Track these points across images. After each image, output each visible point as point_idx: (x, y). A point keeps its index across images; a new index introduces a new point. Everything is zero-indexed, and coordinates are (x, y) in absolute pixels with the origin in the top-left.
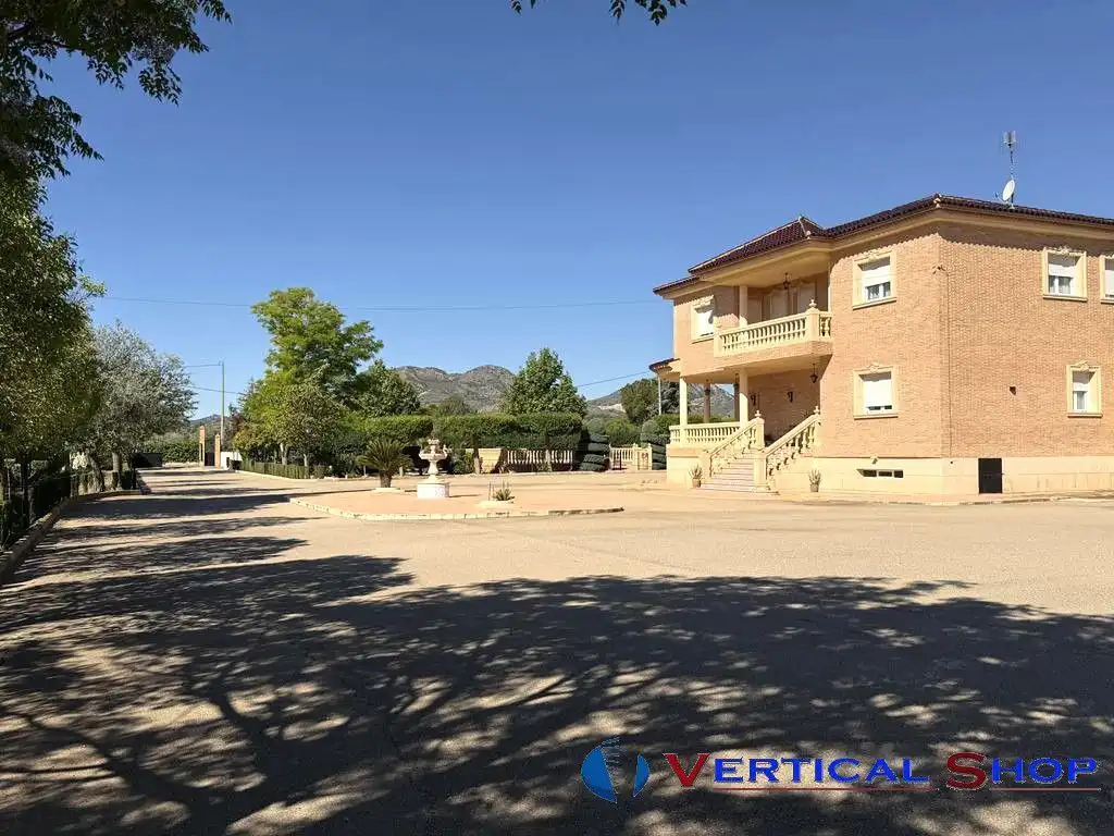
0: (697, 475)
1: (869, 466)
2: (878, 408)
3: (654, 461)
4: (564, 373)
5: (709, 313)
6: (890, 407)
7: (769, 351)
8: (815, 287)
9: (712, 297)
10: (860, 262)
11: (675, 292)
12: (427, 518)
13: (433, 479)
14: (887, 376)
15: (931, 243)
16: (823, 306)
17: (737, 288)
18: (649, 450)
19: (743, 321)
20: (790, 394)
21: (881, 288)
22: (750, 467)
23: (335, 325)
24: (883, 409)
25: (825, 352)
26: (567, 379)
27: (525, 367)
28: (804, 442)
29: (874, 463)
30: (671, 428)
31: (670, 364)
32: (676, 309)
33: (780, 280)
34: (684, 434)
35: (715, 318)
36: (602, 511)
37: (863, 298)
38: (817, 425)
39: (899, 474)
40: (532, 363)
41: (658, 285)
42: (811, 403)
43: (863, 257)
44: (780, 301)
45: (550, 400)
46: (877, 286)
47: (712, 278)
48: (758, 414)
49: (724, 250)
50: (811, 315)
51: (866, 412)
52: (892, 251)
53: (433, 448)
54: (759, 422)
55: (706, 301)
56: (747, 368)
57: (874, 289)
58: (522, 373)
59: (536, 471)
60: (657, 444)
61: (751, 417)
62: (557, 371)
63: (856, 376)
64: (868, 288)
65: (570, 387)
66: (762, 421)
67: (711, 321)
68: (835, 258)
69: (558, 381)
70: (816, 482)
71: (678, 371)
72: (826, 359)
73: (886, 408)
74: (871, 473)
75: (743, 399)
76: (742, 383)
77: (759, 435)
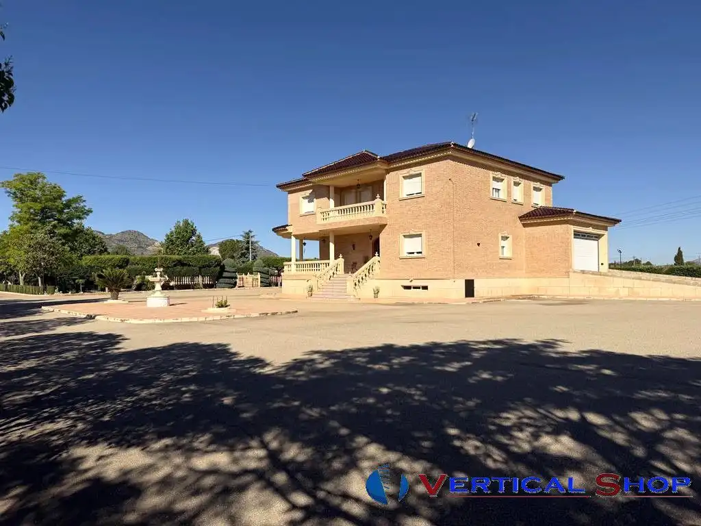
0: (311, 290)
1: (407, 283)
2: (413, 253)
3: (261, 282)
4: (197, 233)
6: (421, 253)
7: (352, 221)
8: (375, 188)
9: (311, 191)
10: (403, 175)
11: (289, 187)
12: (179, 321)
13: (158, 294)
14: (420, 235)
15: (446, 166)
16: (382, 198)
17: (329, 187)
18: (259, 276)
19: (332, 202)
20: (354, 246)
22: (344, 284)
23: (60, 197)
24: (416, 254)
25: (383, 222)
26: (199, 236)
27: (173, 229)
28: (371, 271)
29: (411, 281)
30: (285, 263)
31: (287, 228)
32: (289, 195)
33: (355, 183)
34: (293, 267)
37: (404, 194)
38: (377, 263)
39: (425, 288)
40: (178, 227)
41: (280, 183)
42: (376, 248)
43: (405, 172)
44: (352, 195)
45: (189, 248)
47: (316, 180)
48: (341, 256)
49: (323, 165)
50: (378, 201)
51: (405, 255)
52: (423, 169)
53: (158, 274)
54: (341, 261)
55: (308, 192)
56: (333, 231)
58: (172, 233)
59: (193, 288)
60: (263, 273)
61: (336, 257)
62: (193, 232)
63: (402, 237)
65: (201, 241)
66: (343, 260)
68: (388, 171)
69: (194, 238)
70: (377, 292)
71: (291, 231)
72: (383, 226)
73: (418, 253)
74: (408, 288)
75: (332, 246)
76: (332, 238)
77: (341, 267)
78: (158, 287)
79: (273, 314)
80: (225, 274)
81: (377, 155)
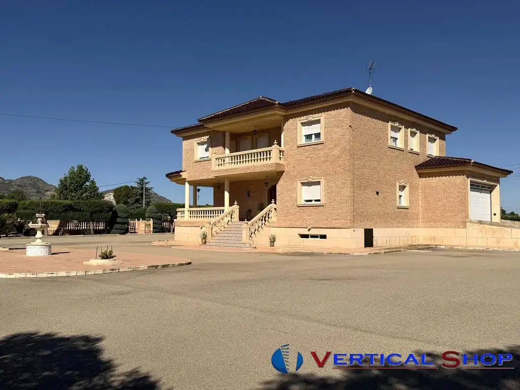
0: (204, 237)
1: (305, 232)
2: (311, 201)
3: (154, 228)
4: (91, 178)
5: (205, 146)
6: (319, 200)
7: (248, 168)
8: (273, 135)
9: (208, 137)
10: (302, 121)
11: (186, 133)
13: (39, 241)
14: (318, 183)
15: (346, 112)
16: (279, 144)
17: (224, 133)
18: (151, 222)
19: (227, 151)
20: (249, 193)
21: (313, 136)
22: (240, 232)
24: (313, 202)
25: (280, 169)
26: (93, 182)
27: (67, 175)
28: (267, 219)
29: (309, 230)
30: (178, 210)
31: (181, 173)
32: (185, 143)
33: (252, 129)
34: (187, 214)
35: (210, 149)
36: (182, 265)
37: (303, 141)
38: (273, 210)
39: (324, 237)
40: (72, 173)
41: (174, 129)
42: (272, 195)
43: (304, 119)
44: (248, 142)
45: (82, 194)
46: (312, 135)
47: (211, 126)
48: (236, 203)
49: (219, 111)
50: (275, 148)
51: (303, 202)
52: (322, 116)
53: (39, 220)
54: (236, 207)
55: (205, 139)
56: (228, 177)
57: (309, 137)
58: (66, 178)
59: (84, 234)
60: (155, 219)
61: (231, 204)
62: (87, 177)
63: (299, 184)
64: (305, 136)
65: (95, 187)
66: (238, 207)
67: (207, 150)
68: (286, 118)
69: (88, 183)
70: (273, 241)
71: (186, 177)
72: (280, 174)
73: (316, 201)
74: (306, 236)
75: (227, 195)
76: (227, 185)
77: (236, 215)
78: (39, 234)
79: (164, 266)
80: (118, 220)
81: (275, 101)
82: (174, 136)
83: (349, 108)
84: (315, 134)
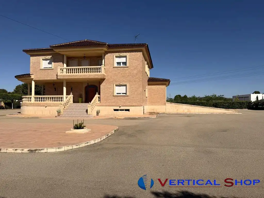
0: (59, 112)
1: (118, 108)
2: (120, 93)
5: (48, 61)
6: (125, 93)
9: (51, 56)
14: (125, 85)
15: (140, 54)
19: (65, 65)
20: (72, 89)
21: (121, 63)
24: (121, 94)
25: (103, 78)
29: (120, 107)
31: (31, 76)
32: (32, 58)
34: (33, 99)
35: (53, 63)
37: (116, 65)
38: (97, 97)
39: (128, 110)
41: (25, 49)
43: (117, 54)
44: (76, 61)
46: (121, 62)
48: (71, 93)
51: (116, 94)
52: (128, 54)
54: (71, 96)
55: (49, 57)
56: (66, 80)
57: (119, 63)
61: (68, 94)
63: (114, 85)
64: (117, 63)
66: (73, 96)
67: (49, 63)
68: (107, 53)
71: (33, 78)
72: (103, 80)
73: (123, 93)
74: (117, 110)
75: (65, 89)
76: (65, 84)
81: (106, 43)
82: (25, 53)
83: (142, 52)
84: (122, 62)
